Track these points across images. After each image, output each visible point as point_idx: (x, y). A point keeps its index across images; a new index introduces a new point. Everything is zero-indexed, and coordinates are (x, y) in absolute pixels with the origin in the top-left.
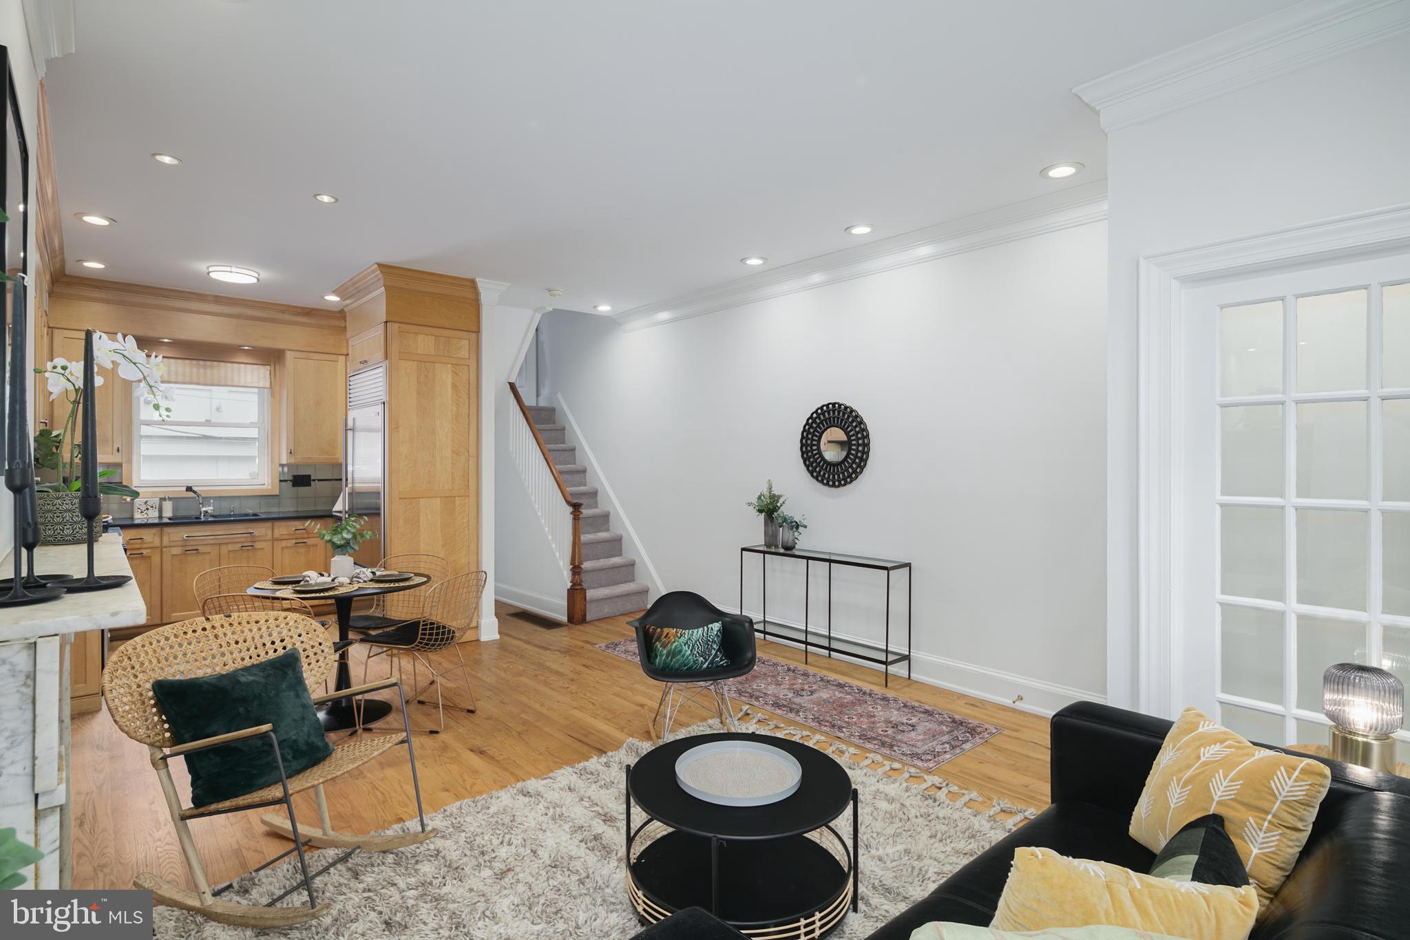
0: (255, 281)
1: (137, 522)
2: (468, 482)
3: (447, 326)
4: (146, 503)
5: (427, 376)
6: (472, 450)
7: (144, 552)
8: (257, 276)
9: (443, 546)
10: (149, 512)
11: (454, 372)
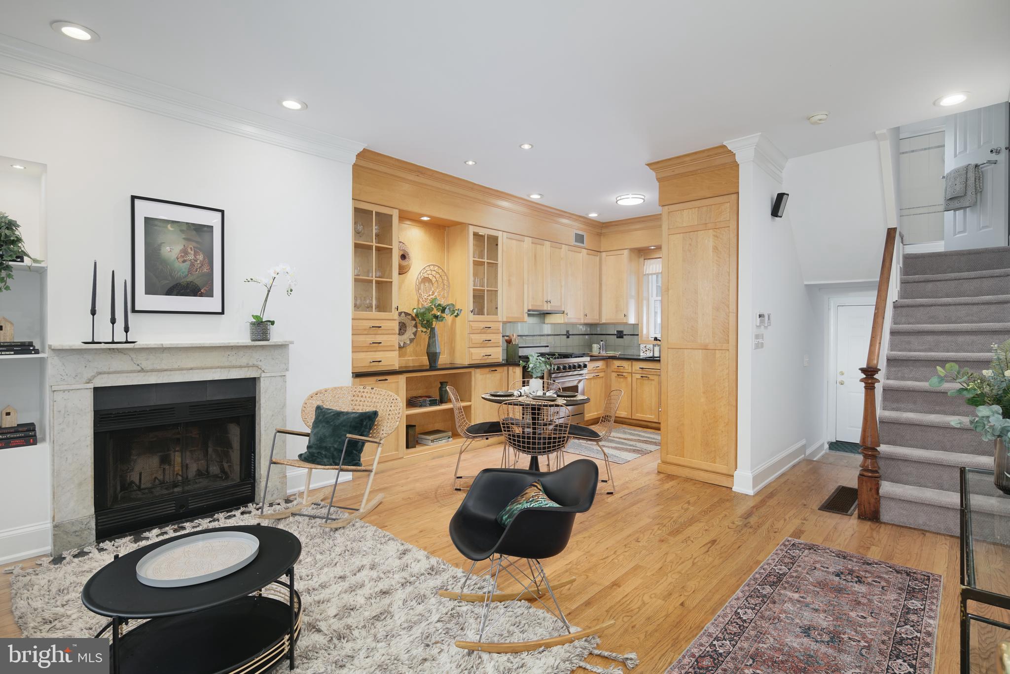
0: (643, 201)
1: (641, 357)
2: (728, 336)
3: (708, 196)
4: (645, 347)
5: (690, 245)
6: (733, 307)
7: (624, 374)
8: (643, 197)
9: (704, 393)
10: (647, 352)
11: (715, 236)
